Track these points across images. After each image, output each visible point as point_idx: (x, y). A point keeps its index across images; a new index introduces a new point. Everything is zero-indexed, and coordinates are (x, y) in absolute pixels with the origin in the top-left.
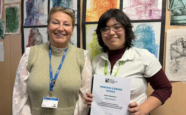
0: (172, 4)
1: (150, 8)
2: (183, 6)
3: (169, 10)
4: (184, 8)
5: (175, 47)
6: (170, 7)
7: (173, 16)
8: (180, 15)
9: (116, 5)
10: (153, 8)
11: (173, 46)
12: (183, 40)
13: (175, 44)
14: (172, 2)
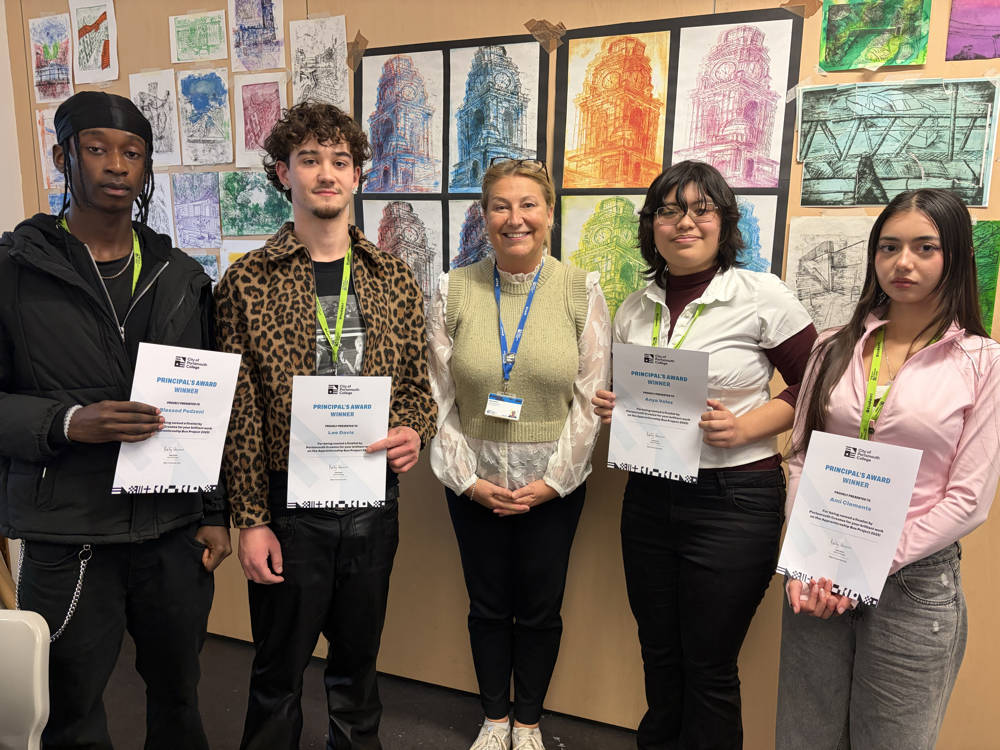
0: (809, 147)
1: (749, 156)
2: (837, 151)
3: (799, 163)
4: (840, 160)
5: (810, 265)
6: (804, 154)
7: (809, 179)
8: (828, 178)
9: (654, 139)
10: (755, 154)
11: (804, 264)
12: (832, 248)
13: (812, 257)
14: (808, 140)
